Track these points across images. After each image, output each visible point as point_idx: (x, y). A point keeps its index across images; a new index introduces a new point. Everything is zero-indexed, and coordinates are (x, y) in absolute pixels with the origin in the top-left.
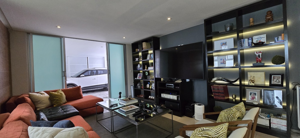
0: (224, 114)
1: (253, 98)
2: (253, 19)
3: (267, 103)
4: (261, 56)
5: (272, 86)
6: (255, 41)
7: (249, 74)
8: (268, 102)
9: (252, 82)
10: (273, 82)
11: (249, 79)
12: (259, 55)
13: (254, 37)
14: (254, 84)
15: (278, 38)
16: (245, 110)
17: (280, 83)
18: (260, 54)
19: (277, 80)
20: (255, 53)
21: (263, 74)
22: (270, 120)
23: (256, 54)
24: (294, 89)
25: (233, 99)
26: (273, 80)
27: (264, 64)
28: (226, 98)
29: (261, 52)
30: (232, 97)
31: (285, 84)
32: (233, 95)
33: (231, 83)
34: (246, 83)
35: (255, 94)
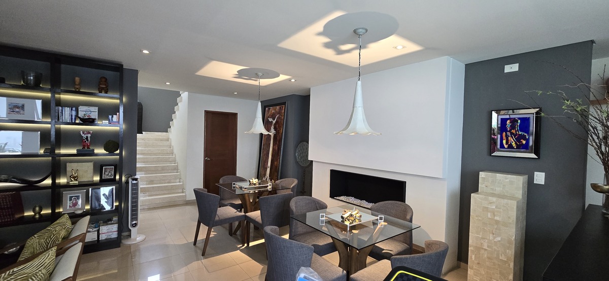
0: (37, 241)
1: (75, 204)
2: (80, 80)
3: (96, 207)
4: (89, 139)
5: (104, 182)
6: (81, 114)
7: (70, 167)
8: (97, 204)
9: (75, 180)
10: (105, 177)
11: (69, 174)
12: (87, 136)
13: (81, 108)
14: (77, 182)
15: (112, 117)
16: (71, 225)
17: (113, 177)
18: (89, 135)
19: (108, 174)
20: (82, 133)
21: (91, 165)
22: (98, 231)
23: (83, 135)
24: (127, 182)
25: (35, 215)
26: (104, 173)
27: (93, 150)
28: (17, 216)
29: (89, 133)
30: (34, 211)
31: (117, 177)
32: (36, 207)
33: (31, 186)
34: (63, 181)
35: (78, 197)
